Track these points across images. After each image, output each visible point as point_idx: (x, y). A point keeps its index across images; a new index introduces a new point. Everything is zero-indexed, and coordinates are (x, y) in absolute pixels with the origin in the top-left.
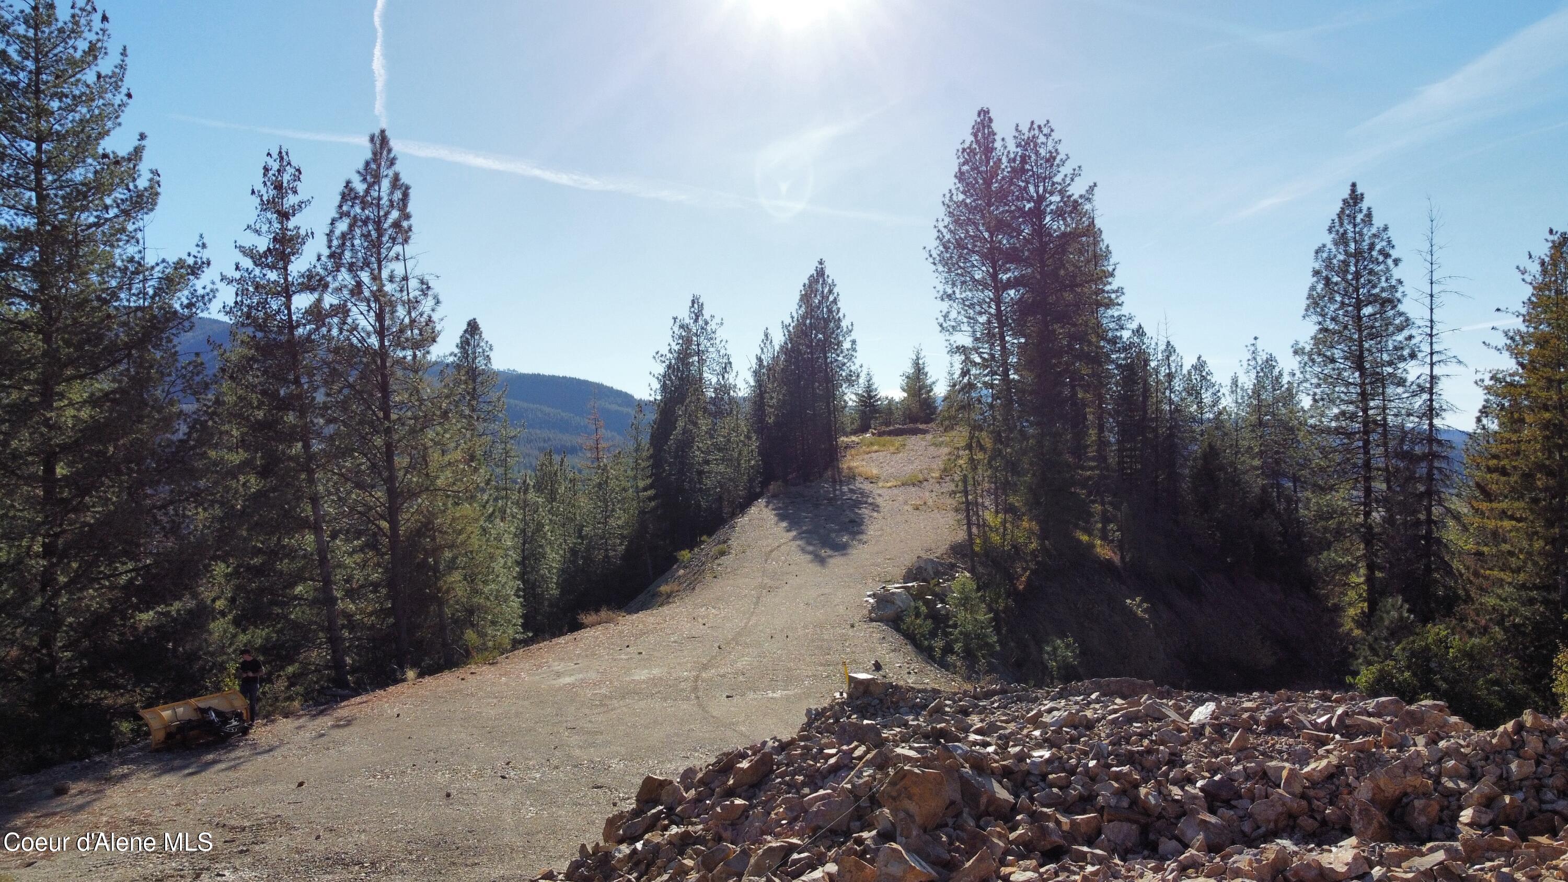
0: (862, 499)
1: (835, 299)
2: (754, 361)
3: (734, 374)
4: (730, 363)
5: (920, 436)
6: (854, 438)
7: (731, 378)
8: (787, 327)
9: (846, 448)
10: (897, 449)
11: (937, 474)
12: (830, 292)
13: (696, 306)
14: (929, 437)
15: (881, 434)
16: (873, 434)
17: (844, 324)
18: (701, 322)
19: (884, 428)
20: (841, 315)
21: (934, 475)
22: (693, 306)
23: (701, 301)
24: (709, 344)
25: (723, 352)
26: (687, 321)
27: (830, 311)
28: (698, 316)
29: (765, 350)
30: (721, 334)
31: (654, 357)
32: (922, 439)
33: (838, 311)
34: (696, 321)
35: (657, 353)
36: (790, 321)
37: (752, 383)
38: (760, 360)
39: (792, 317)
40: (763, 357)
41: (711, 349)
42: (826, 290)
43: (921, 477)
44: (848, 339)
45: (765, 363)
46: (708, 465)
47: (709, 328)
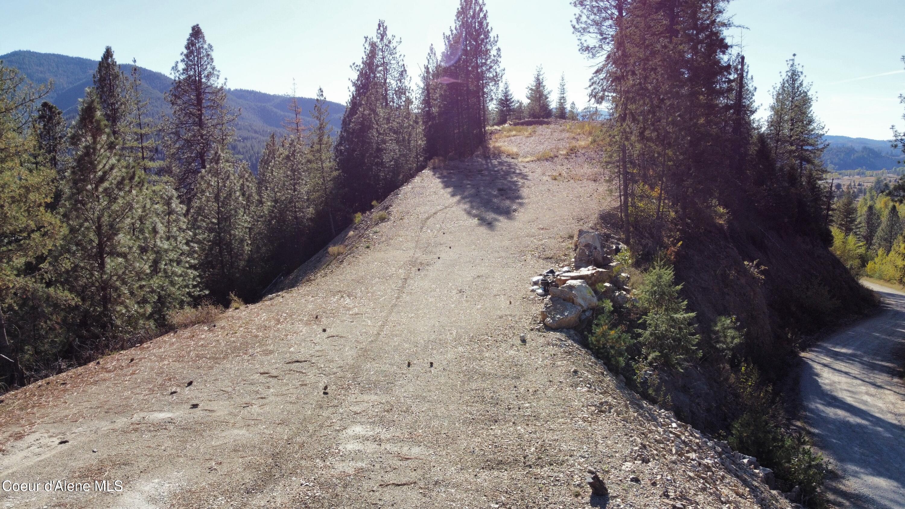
0: (510, 171)
1: (485, 15)
2: (423, 70)
3: (408, 78)
4: (405, 71)
5: (544, 126)
6: (496, 127)
7: (406, 83)
8: (448, 38)
9: (491, 134)
10: (530, 134)
11: (564, 152)
12: (481, 10)
13: (382, 28)
14: (552, 126)
15: (516, 124)
16: (510, 125)
17: (492, 35)
18: (385, 40)
19: (517, 121)
20: (489, 28)
21: (561, 152)
22: (379, 29)
23: (385, 25)
24: (391, 58)
25: (401, 63)
26: (375, 40)
27: (481, 23)
28: (382, 36)
29: (431, 61)
30: (400, 50)
31: (351, 66)
32: (547, 128)
33: (487, 26)
34: (382, 39)
35: (354, 64)
36: (450, 33)
37: (422, 85)
38: (427, 68)
39: (452, 31)
40: (429, 66)
41: (392, 62)
42: (478, 9)
43: (552, 155)
44: (495, 48)
45: (430, 70)
46: (385, 144)
47: (391, 46)
